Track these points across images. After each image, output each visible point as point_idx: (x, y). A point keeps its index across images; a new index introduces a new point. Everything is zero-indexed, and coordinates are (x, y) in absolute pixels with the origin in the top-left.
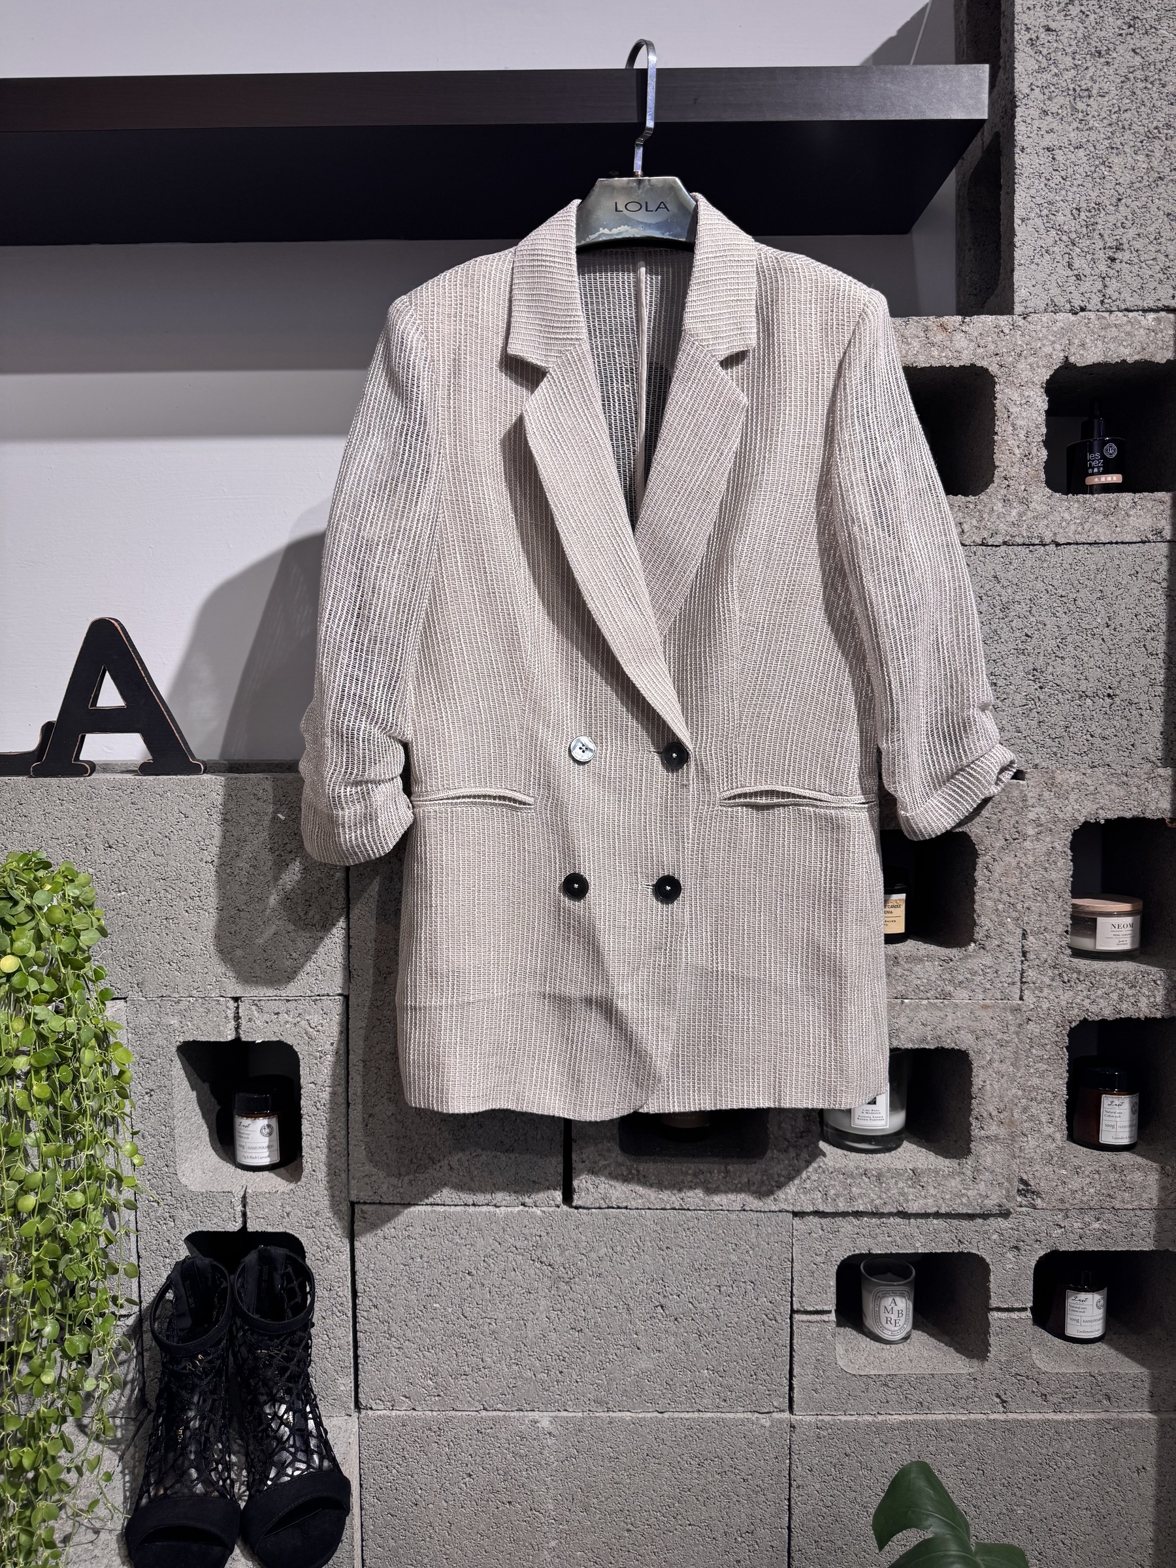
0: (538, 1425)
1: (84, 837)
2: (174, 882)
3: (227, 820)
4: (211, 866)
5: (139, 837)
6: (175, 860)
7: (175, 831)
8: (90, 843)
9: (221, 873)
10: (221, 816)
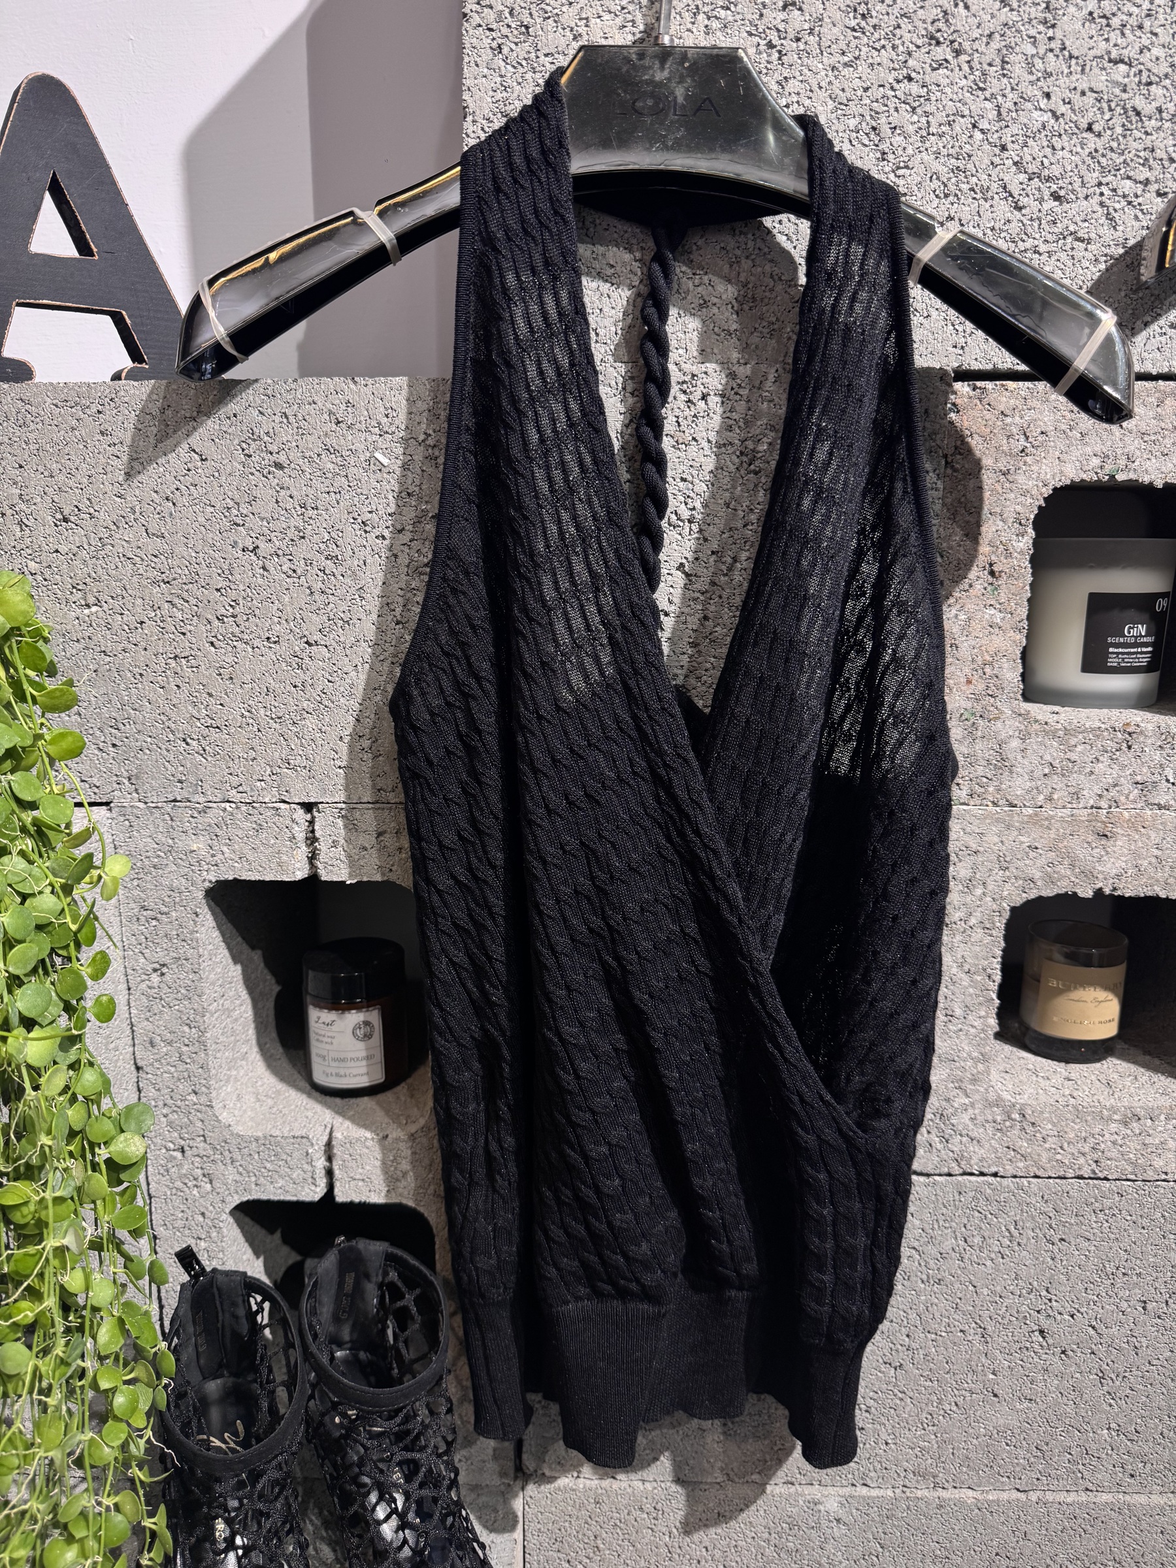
0: (821, 1508)
1: (16, 500)
2: (186, 587)
3: (279, 466)
4: (254, 558)
5: (118, 500)
6: (186, 545)
7: (183, 488)
8: (28, 511)
9: (272, 569)
10: (268, 457)
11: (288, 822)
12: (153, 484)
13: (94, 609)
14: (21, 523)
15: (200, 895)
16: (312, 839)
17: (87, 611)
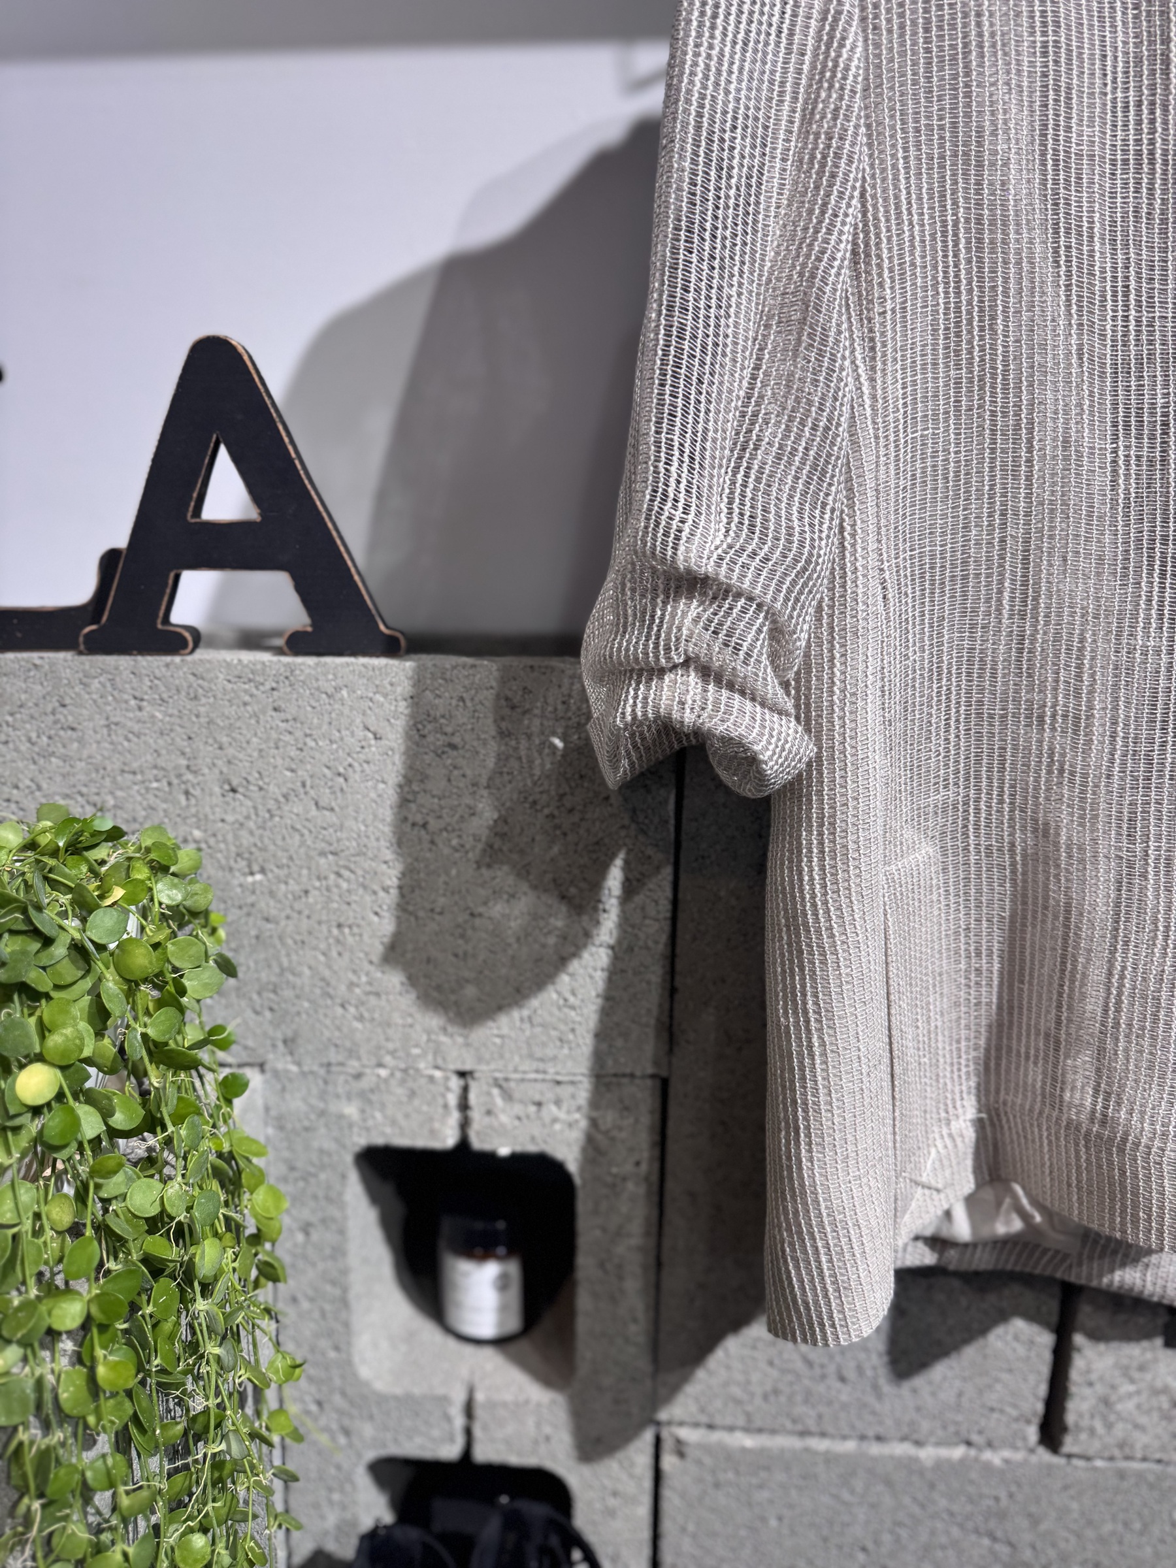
1: (184, 770)
2: (353, 859)
3: (453, 747)
4: (423, 832)
5: (288, 774)
6: (356, 819)
7: (356, 765)
8: (195, 781)
9: (441, 845)
10: (444, 737)
11: (442, 1089)
12: (325, 759)
13: (258, 877)
14: (187, 793)
15: (349, 1159)
16: (464, 1106)
17: (250, 879)
